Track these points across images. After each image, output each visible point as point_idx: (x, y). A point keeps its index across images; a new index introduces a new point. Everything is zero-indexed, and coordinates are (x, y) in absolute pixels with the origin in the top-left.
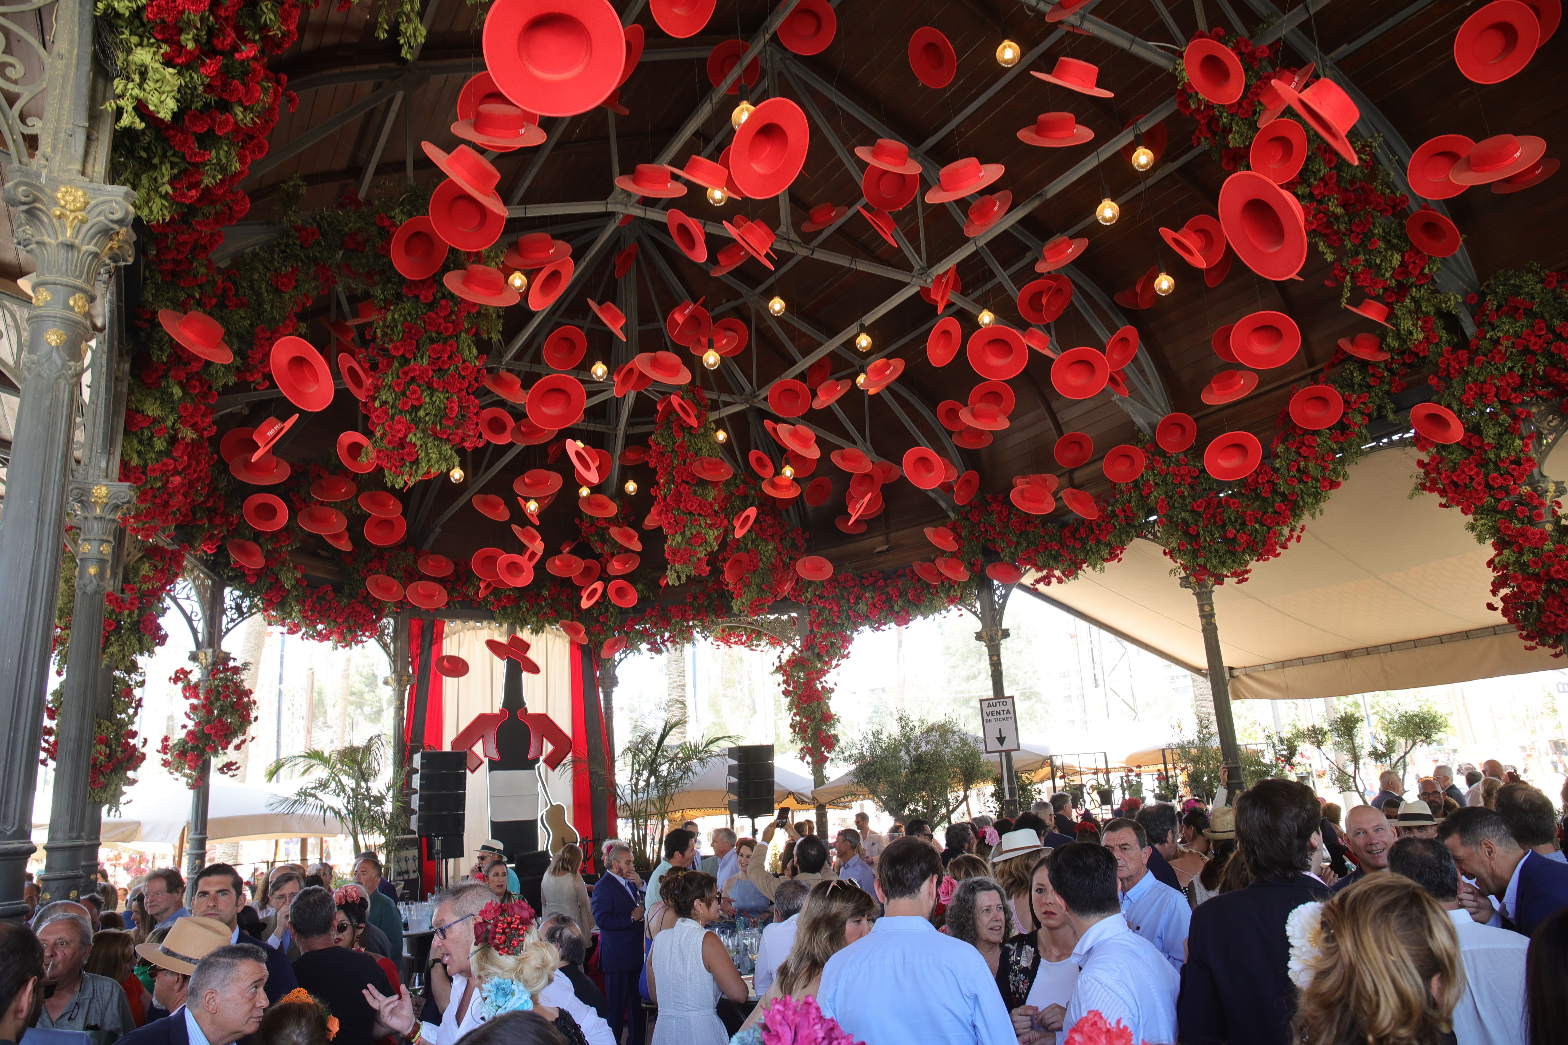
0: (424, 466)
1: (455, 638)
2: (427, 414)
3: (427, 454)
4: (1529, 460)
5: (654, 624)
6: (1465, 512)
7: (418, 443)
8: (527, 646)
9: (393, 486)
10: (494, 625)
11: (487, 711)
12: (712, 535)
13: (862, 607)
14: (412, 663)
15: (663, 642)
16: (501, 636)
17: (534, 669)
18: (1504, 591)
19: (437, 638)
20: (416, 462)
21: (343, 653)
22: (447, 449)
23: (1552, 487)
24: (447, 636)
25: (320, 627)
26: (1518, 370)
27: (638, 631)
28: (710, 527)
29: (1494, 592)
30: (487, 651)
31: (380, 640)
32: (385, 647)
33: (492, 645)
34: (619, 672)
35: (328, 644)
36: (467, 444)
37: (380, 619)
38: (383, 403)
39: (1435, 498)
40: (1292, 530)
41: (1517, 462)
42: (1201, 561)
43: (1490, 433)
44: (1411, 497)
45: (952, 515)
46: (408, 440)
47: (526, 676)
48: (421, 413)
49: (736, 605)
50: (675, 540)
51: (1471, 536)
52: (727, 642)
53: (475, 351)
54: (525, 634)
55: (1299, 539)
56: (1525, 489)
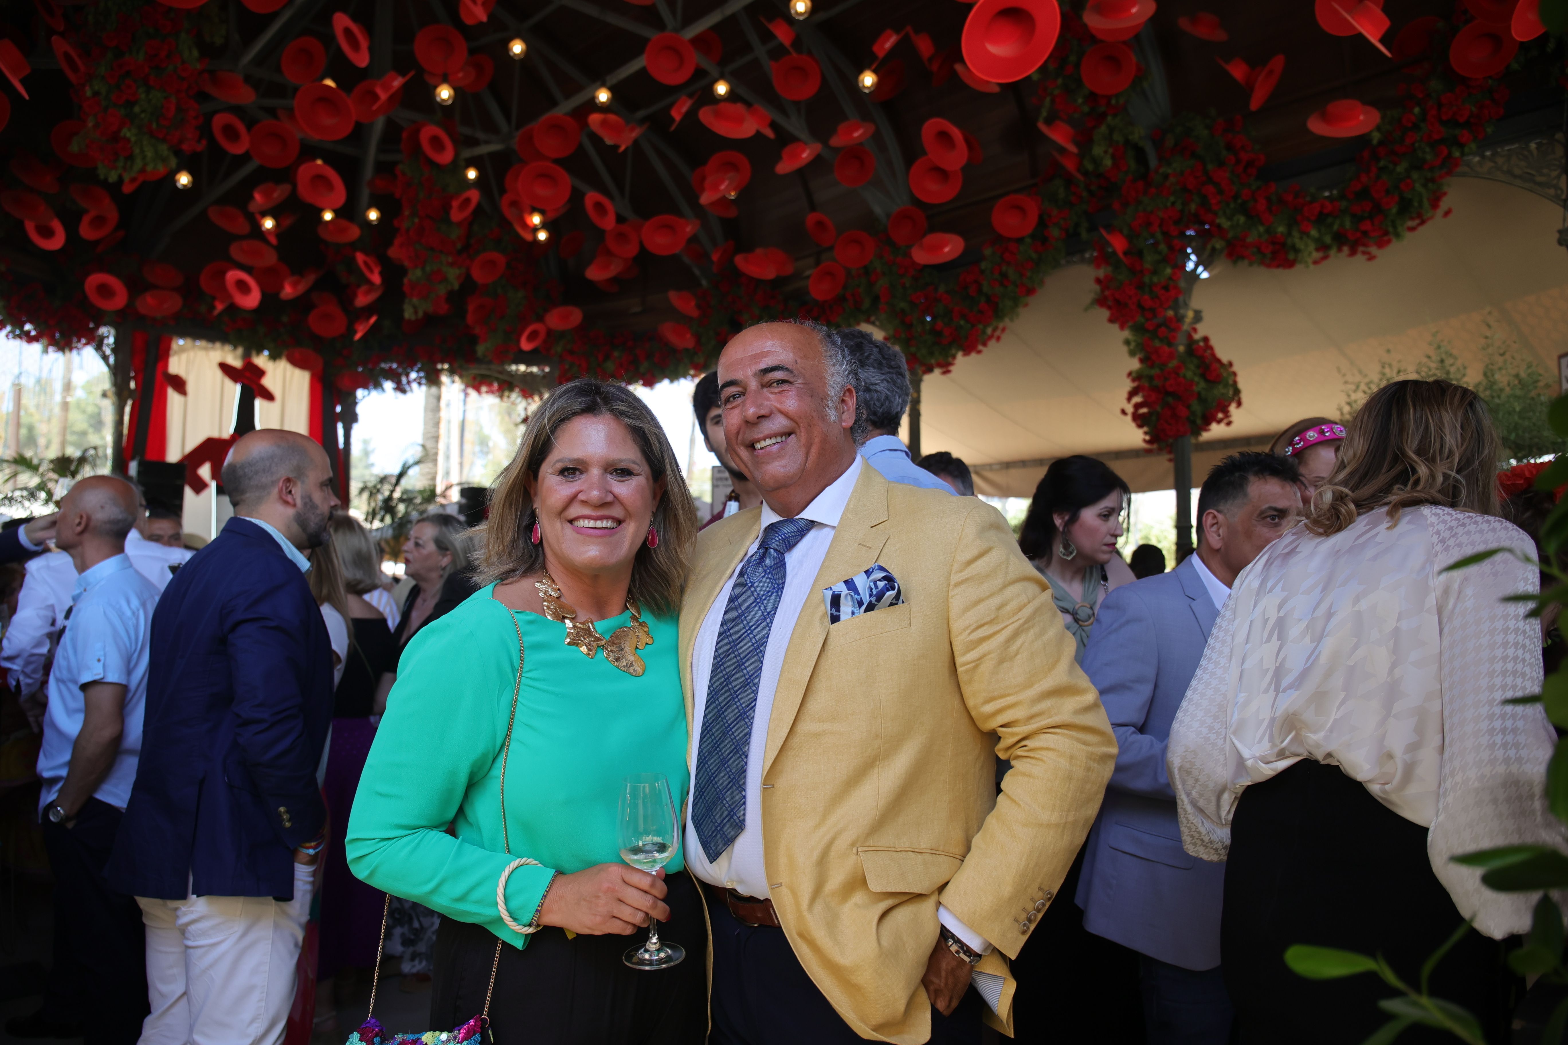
0: (138, 164)
1: (184, 356)
2: (143, 111)
3: (142, 151)
4: (1176, 288)
5: (400, 364)
6: (1122, 327)
7: (133, 139)
8: (261, 373)
9: (106, 180)
10: (228, 348)
11: (215, 434)
12: (453, 274)
13: (610, 366)
14: (134, 378)
15: (409, 383)
16: (235, 360)
17: (269, 396)
18: (1137, 399)
19: (164, 355)
20: (130, 157)
21: (55, 357)
22: (164, 149)
23: (1190, 314)
24: (176, 353)
25: (28, 327)
26: (1179, 206)
27: (383, 369)
28: (452, 265)
29: (1129, 399)
30: (219, 373)
31: (99, 348)
32: (105, 358)
33: (225, 368)
34: (359, 409)
35: (37, 347)
36: (185, 147)
37: (97, 327)
38: (96, 94)
39: (1105, 313)
40: (994, 331)
41: (1166, 288)
42: (913, 349)
43: (1149, 260)
44: (1086, 309)
45: (704, 283)
46: (122, 134)
47: (258, 403)
48: (137, 109)
49: (481, 349)
50: (415, 274)
51: (1125, 349)
52: (478, 389)
53: (195, 53)
54: (261, 360)
55: (998, 339)
56: (1170, 313)
